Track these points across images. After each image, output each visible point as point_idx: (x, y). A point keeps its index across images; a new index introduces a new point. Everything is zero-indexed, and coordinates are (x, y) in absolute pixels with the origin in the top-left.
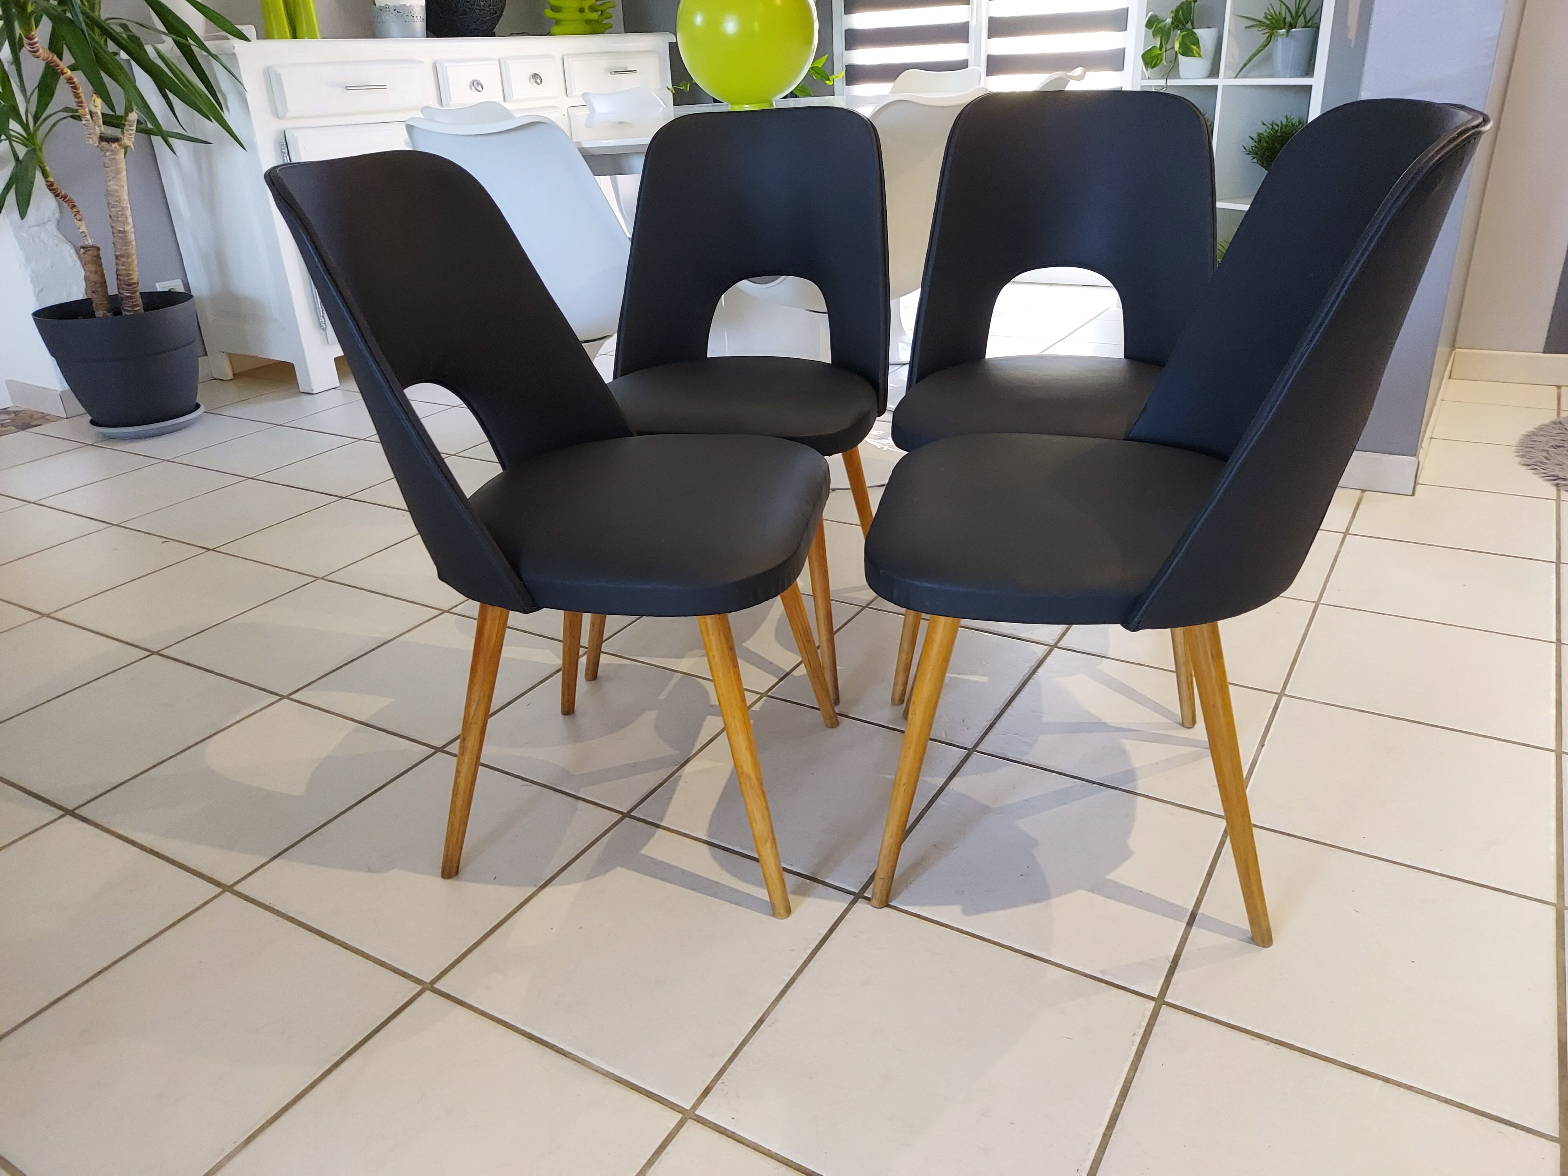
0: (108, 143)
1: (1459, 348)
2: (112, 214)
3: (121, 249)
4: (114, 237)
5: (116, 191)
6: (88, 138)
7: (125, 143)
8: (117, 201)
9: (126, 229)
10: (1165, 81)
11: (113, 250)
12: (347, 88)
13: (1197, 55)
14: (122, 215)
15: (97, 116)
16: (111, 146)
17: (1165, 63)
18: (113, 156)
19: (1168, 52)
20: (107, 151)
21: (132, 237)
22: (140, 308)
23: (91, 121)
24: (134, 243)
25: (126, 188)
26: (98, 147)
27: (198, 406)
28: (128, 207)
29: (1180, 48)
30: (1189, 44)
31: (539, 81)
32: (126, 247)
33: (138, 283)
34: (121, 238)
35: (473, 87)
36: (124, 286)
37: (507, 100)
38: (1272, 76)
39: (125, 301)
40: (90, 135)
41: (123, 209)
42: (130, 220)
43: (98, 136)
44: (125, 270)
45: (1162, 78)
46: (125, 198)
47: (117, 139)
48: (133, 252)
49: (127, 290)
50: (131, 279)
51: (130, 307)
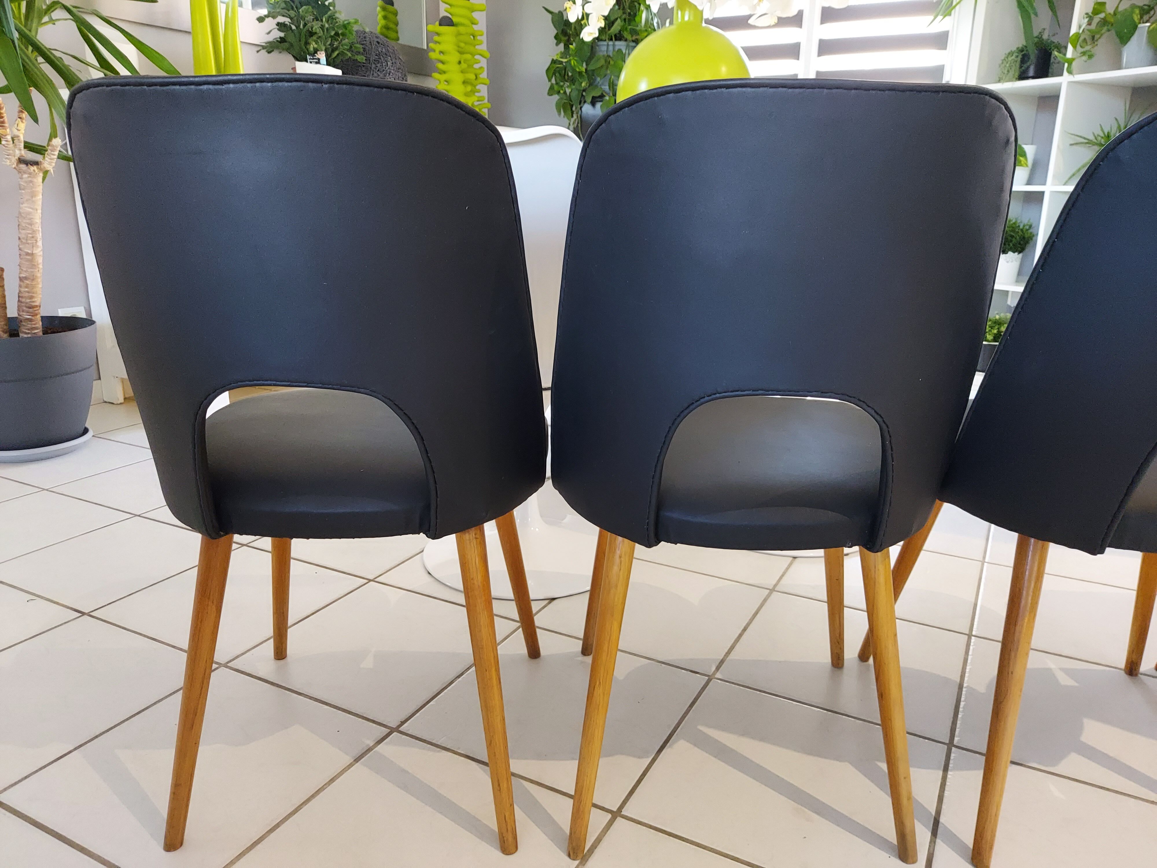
0: (27, 166)
2: (22, 236)
3: (25, 271)
4: (21, 259)
5: (29, 213)
6: (7, 158)
7: (45, 167)
8: (28, 224)
9: (34, 252)
11: (18, 271)
14: (33, 237)
15: (19, 140)
16: (29, 168)
18: (30, 179)
20: (25, 173)
21: (40, 260)
22: (39, 332)
23: (12, 142)
24: (41, 266)
25: (39, 211)
26: (15, 168)
27: (86, 431)
28: (39, 231)
32: (32, 270)
33: (40, 307)
34: (28, 260)
36: (24, 308)
39: (24, 324)
40: (8, 155)
41: (34, 232)
42: (40, 243)
43: (17, 158)
44: (28, 292)
46: (38, 221)
47: (36, 163)
48: (39, 275)
49: (28, 312)
50: (33, 302)
51: (28, 330)
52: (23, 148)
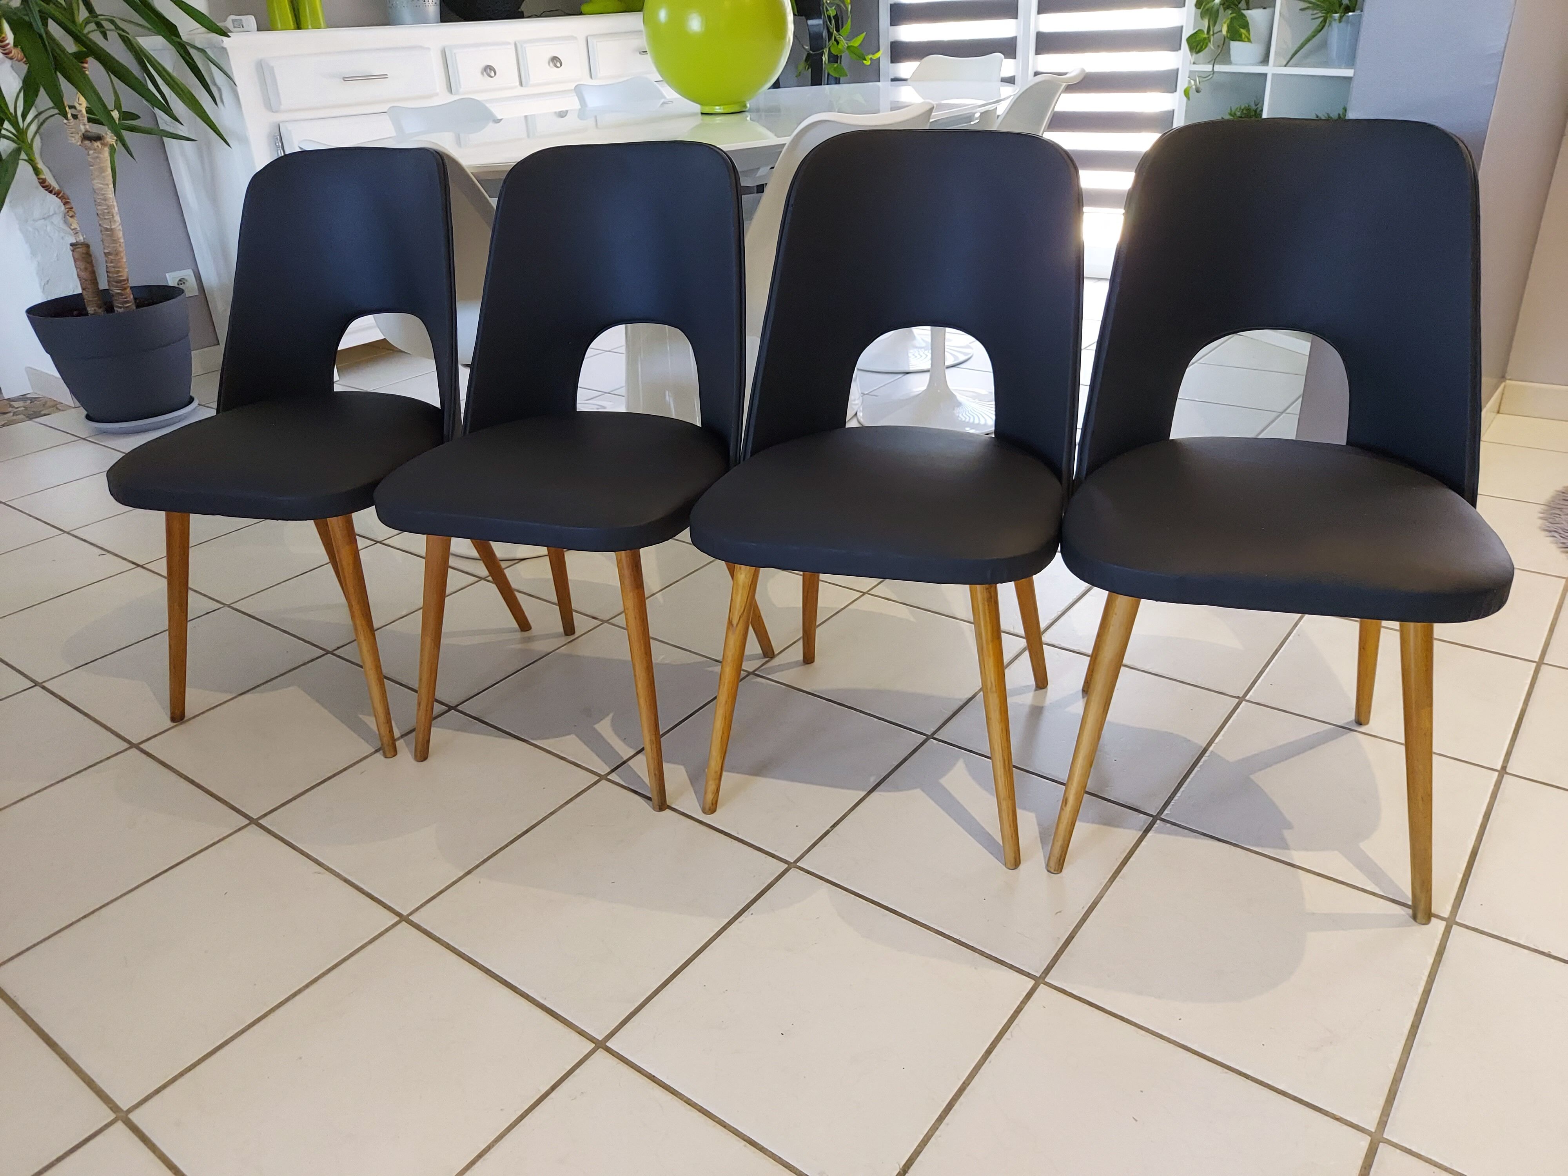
0: (91, 142)
1: (1510, 379)
2: (99, 212)
3: (110, 247)
4: (102, 235)
5: (101, 189)
6: (71, 136)
7: (107, 142)
8: (103, 200)
9: (113, 227)
10: (1211, 66)
11: (102, 247)
12: (345, 79)
13: (1246, 40)
14: (108, 213)
15: (82, 114)
16: (93, 144)
17: (1212, 47)
18: (96, 155)
19: (1215, 35)
20: (91, 149)
21: (121, 234)
22: (131, 305)
23: (73, 120)
24: (122, 240)
25: (111, 186)
26: (81, 145)
27: (191, 400)
28: (114, 205)
29: (1228, 31)
30: (1238, 27)
31: (558, 65)
32: (114, 245)
33: (128, 280)
34: (108, 235)
35: (485, 73)
36: (114, 283)
37: (524, 84)
38: (1326, 64)
39: (116, 297)
40: (72, 134)
41: (109, 207)
42: (117, 218)
43: (80, 134)
44: (114, 267)
45: (1209, 63)
46: (111, 196)
47: (99, 138)
48: (121, 249)
49: (117, 287)
50: (120, 276)
51: (120, 304)
52: (87, 123)
